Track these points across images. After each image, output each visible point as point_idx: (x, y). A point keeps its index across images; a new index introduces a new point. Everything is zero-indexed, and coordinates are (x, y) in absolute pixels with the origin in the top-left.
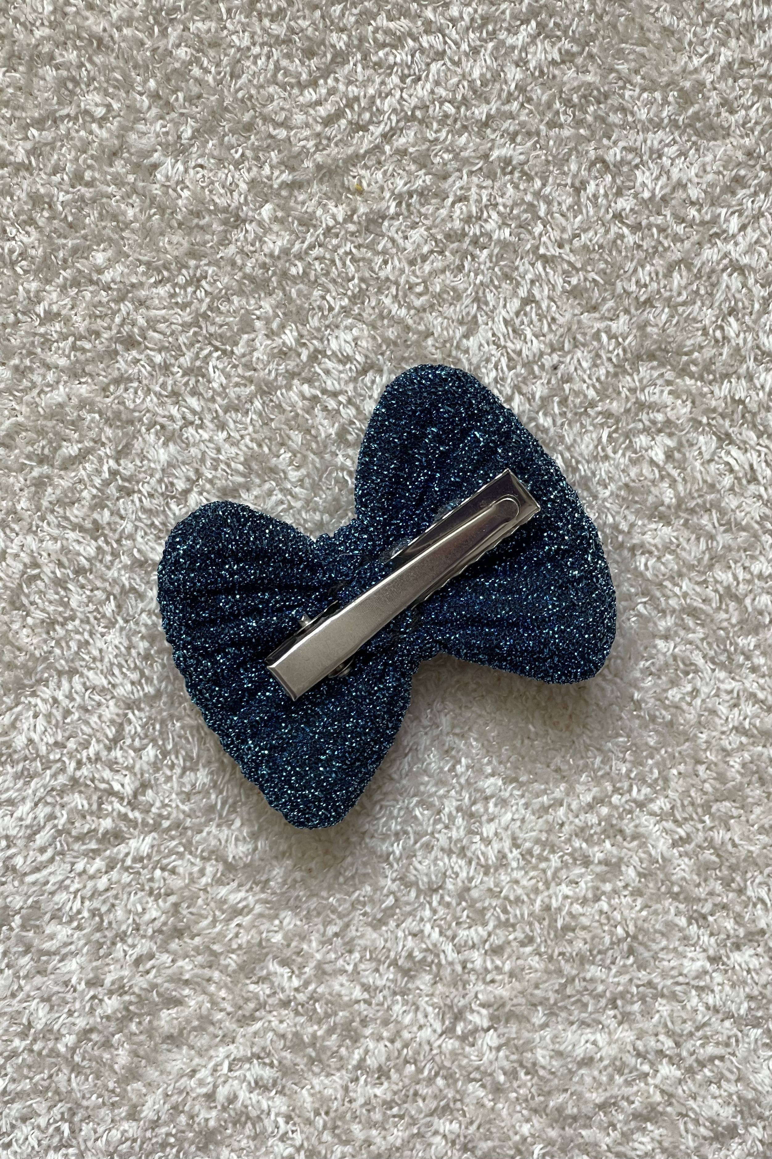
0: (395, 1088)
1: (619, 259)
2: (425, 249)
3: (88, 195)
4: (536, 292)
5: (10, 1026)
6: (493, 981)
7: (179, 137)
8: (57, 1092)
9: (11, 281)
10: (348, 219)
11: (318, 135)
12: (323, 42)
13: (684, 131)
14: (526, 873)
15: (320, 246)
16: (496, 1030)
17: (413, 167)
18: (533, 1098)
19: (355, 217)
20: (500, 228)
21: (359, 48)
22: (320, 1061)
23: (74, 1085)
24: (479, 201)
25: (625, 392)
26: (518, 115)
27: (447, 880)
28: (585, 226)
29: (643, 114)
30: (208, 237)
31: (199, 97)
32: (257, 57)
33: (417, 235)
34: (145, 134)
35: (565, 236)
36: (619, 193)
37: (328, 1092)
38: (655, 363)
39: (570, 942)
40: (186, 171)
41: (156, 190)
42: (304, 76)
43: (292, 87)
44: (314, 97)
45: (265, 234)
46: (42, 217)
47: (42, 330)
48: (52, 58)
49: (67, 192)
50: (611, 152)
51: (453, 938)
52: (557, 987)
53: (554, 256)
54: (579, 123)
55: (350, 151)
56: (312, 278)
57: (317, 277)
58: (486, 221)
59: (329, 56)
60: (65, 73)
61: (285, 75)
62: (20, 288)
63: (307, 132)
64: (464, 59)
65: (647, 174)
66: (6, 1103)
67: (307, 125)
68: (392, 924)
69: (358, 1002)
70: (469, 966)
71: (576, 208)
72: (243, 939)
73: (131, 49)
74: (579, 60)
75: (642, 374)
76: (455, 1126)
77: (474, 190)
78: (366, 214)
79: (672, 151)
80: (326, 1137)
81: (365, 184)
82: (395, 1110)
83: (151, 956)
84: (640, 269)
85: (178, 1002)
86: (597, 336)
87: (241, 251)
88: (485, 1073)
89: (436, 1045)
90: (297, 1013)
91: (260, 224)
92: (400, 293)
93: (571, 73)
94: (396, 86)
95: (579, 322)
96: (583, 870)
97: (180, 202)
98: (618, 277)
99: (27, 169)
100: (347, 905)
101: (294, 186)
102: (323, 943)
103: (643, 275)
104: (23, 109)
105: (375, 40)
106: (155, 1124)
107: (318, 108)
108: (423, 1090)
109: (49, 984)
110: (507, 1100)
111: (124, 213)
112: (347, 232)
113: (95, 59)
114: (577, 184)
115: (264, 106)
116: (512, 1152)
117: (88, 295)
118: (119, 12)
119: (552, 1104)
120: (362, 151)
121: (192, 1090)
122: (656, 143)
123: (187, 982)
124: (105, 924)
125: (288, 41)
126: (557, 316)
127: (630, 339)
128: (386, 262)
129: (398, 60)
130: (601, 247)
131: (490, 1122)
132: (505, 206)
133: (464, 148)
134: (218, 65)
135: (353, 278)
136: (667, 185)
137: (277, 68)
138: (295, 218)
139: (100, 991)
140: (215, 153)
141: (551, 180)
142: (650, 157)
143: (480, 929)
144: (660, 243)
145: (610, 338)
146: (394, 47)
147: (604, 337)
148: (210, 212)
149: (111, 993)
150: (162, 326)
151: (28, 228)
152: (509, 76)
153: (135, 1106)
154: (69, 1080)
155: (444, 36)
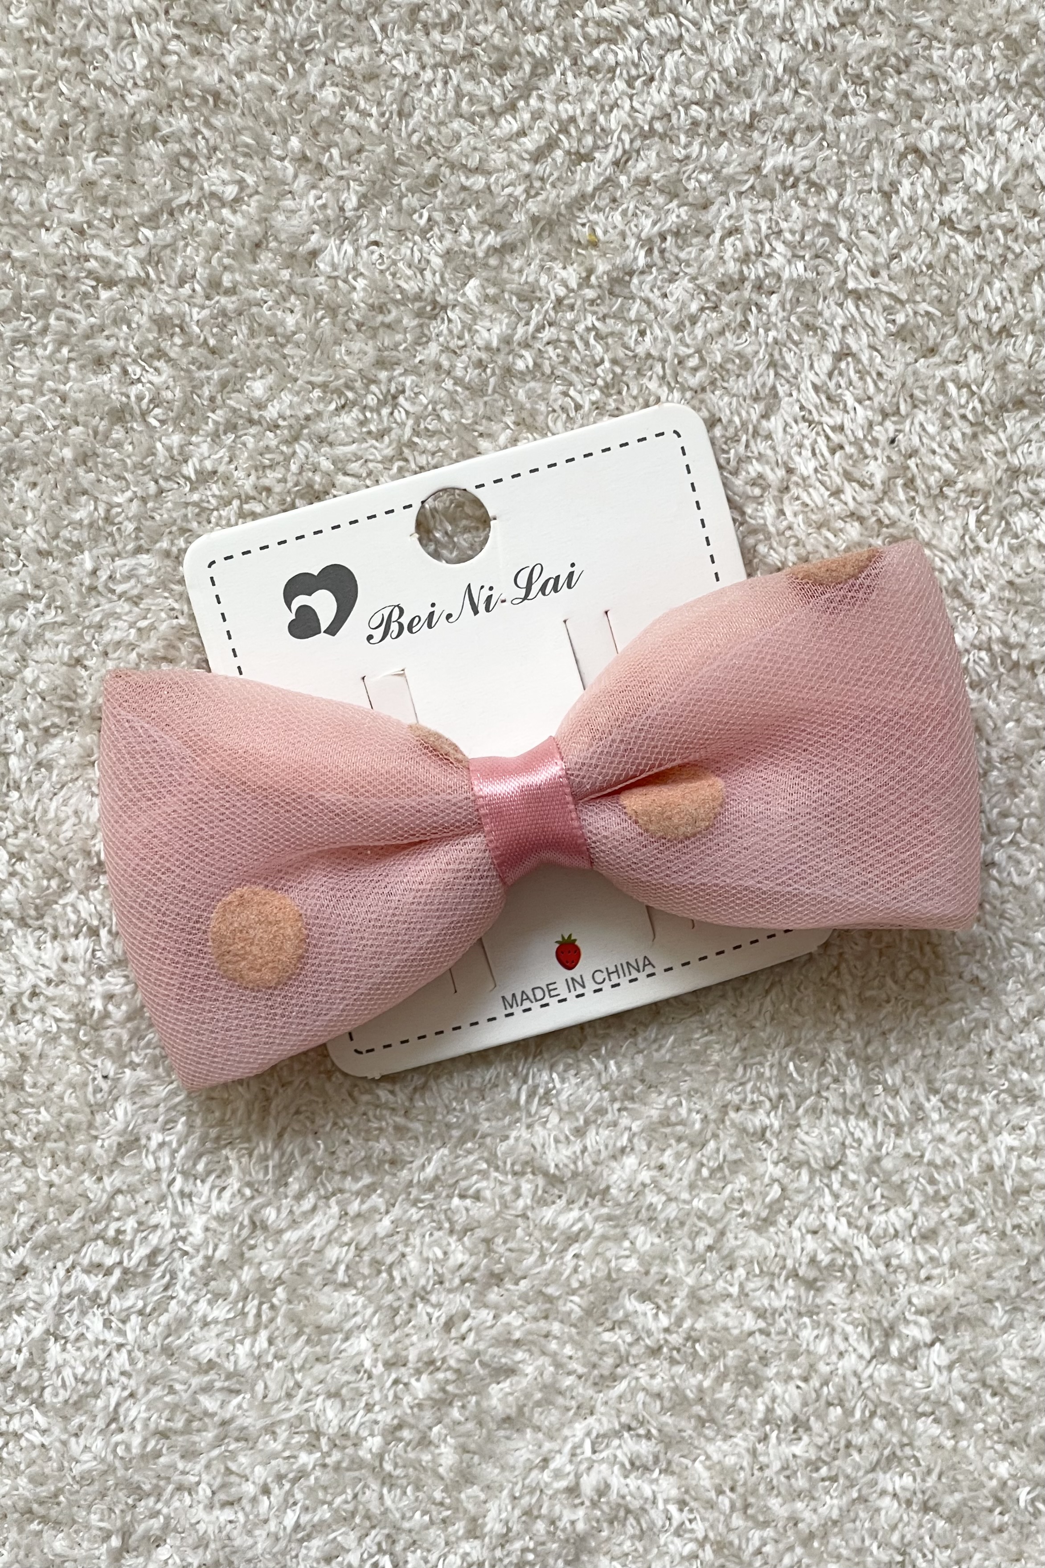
0: (820, 1441)
1: (957, 278)
2: (694, 307)
3: (230, 306)
4: (850, 340)
5: (290, 1437)
6: (928, 1278)
7: (342, 209)
8: (368, 1517)
9: (144, 438)
10: (585, 282)
11: (528, 176)
12: (517, 52)
13: (1020, 92)
14: (953, 1125)
15: (550, 325)
16: (942, 1342)
17: (660, 200)
18: (1006, 1426)
19: (593, 279)
20: (789, 262)
21: (565, 50)
22: (713, 1421)
23: (388, 1502)
24: (758, 230)
25: (990, 458)
26: (792, 107)
27: (848, 1152)
28: (904, 242)
29: (960, 79)
30: (399, 337)
31: (360, 151)
32: (430, 85)
33: (680, 289)
34: (293, 212)
35: (880, 260)
36: (944, 190)
37: (731, 1461)
38: (1026, 412)
39: (1026, 1209)
40: (357, 252)
41: (321, 284)
42: (498, 101)
43: (483, 117)
44: (515, 127)
45: (475, 319)
46: (173, 346)
47: (196, 497)
48: (155, 129)
49: (203, 307)
50: (926, 136)
51: (868, 1229)
52: (1017, 1272)
53: (868, 289)
54: (876, 104)
55: (574, 191)
56: (548, 371)
57: (553, 368)
58: (770, 256)
59: (527, 68)
60: (176, 147)
61: (471, 102)
62: (159, 445)
63: (512, 175)
64: (708, 43)
65: (978, 158)
66: (301, 1541)
67: (510, 165)
68: (782, 1221)
69: (751, 1334)
70: (895, 1262)
71: (890, 219)
72: (586, 1273)
73: (260, 100)
74: (864, 20)
75: (1010, 430)
76: (907, 1480)
77: (747, 217)
78: (608, 273)
79: (1007, 122)
80: (737, 1521)
81: (599, 232)
82: (824, 1471)
83: (466, 1316)
84: (987, 288)
85: (510, 1371)
86: (942, 388)
87: (446, 349)
88: (938, 1403)
89: (865, 1375)
90: (673, 1362)
91: (466, 308)
92: (668, 372)
93: (856, 39)
94: (623, 93)
95: (915, 373)
96: (1029, 1110)
97: (355, 296)
98: (959, 303)
99: (144, 284)
100: (719, 1206)
101: (507, 249)
102: (693, 1262)
103: (993, 297)
104: (125, 203)
105: (586, 36)
106: (505, 1539)
107: (523, 140)
108: (858, 1439)
109: (335, 1372)
110: (972, 1433)
111: (282, 323)
112: (584, 301)
113: (214, 121)
114: (886, 187)
115: (449, 148)
116: (989, 1504)
117: (250, 441)
118: (237, 52)
119: (1033, 1430)
120: (590, 189)
121: (547, 1485)
122: (984, 114)
123: (518, 1343)
124: (398, 1281)
125: (470, 56)
126: (884, 369)
127: (987, 384)
128: (642, 333)
129: (621, 58)
130: (930, 266)
131: (953, 1467)
132: (792, 232)
133: (727, 163)
134: (379, 104)
135: (602, 361)
136: (1007, 169)
137: (459, 95)
138: (511, 293)
139: (403, 1373)
140: (393, 223)
141: (848, 186)
142: (979, 135)
143: (901, 1210)
144: (1009, 248)
145: (959, 388)
146: (613, 41)
147: (952, 388)
148: (396, 302)
149: (418, 1372)
150: (354, 467)
151: (156, 364)
152: (774, 56)
153: (474, 1520)
154: (381, 1497)
155: (677, 16)
